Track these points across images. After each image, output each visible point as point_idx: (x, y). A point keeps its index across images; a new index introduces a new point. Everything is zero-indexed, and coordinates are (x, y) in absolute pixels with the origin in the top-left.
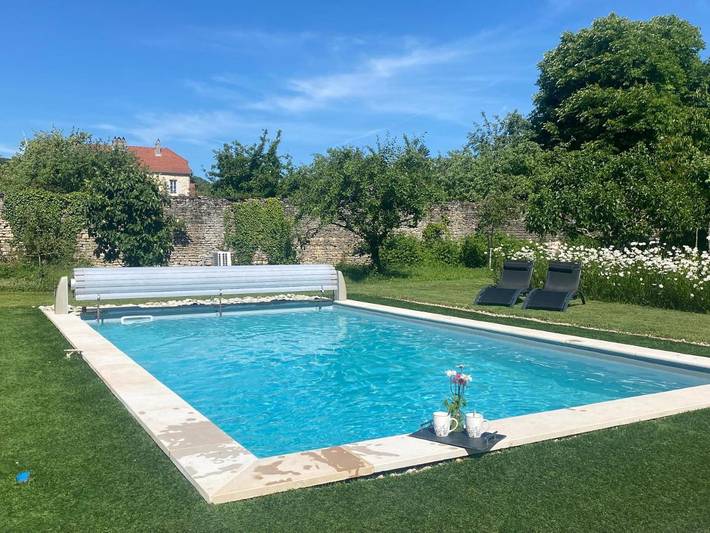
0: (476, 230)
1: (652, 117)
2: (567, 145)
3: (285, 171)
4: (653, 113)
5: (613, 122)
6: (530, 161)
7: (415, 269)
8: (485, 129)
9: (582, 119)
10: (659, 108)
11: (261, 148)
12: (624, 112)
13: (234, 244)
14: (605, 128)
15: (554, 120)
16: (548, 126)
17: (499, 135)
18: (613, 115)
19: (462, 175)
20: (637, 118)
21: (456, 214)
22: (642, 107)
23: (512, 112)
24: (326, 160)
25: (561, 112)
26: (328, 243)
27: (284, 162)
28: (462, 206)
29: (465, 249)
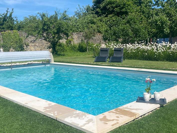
0: (81, 41)
1: (127, 8)
2: (105, 15)
3: (16, 22)
4: (127, 6)
5: (117, 9)
6: (95, 20)
7: (65, 53)
8: (80, 10)
9: (108, 8)
10: (129, 5)
11: (7, 14)
12: (119, 6)
13: (3, 46)
14: (114, 10)
15: (100, 8)
16: (98, 10)
17: (84, 12)
18: (116, 7)
19: (75, 24)
20: (123, 8)
21: (75, 36)
22: (124, 5)
23: (87, 5)
24: (28, 19)
25: (102, 5)
26: (35, 45)
27: (15, 19)
28: (77, 33)
29: (79, 46)
